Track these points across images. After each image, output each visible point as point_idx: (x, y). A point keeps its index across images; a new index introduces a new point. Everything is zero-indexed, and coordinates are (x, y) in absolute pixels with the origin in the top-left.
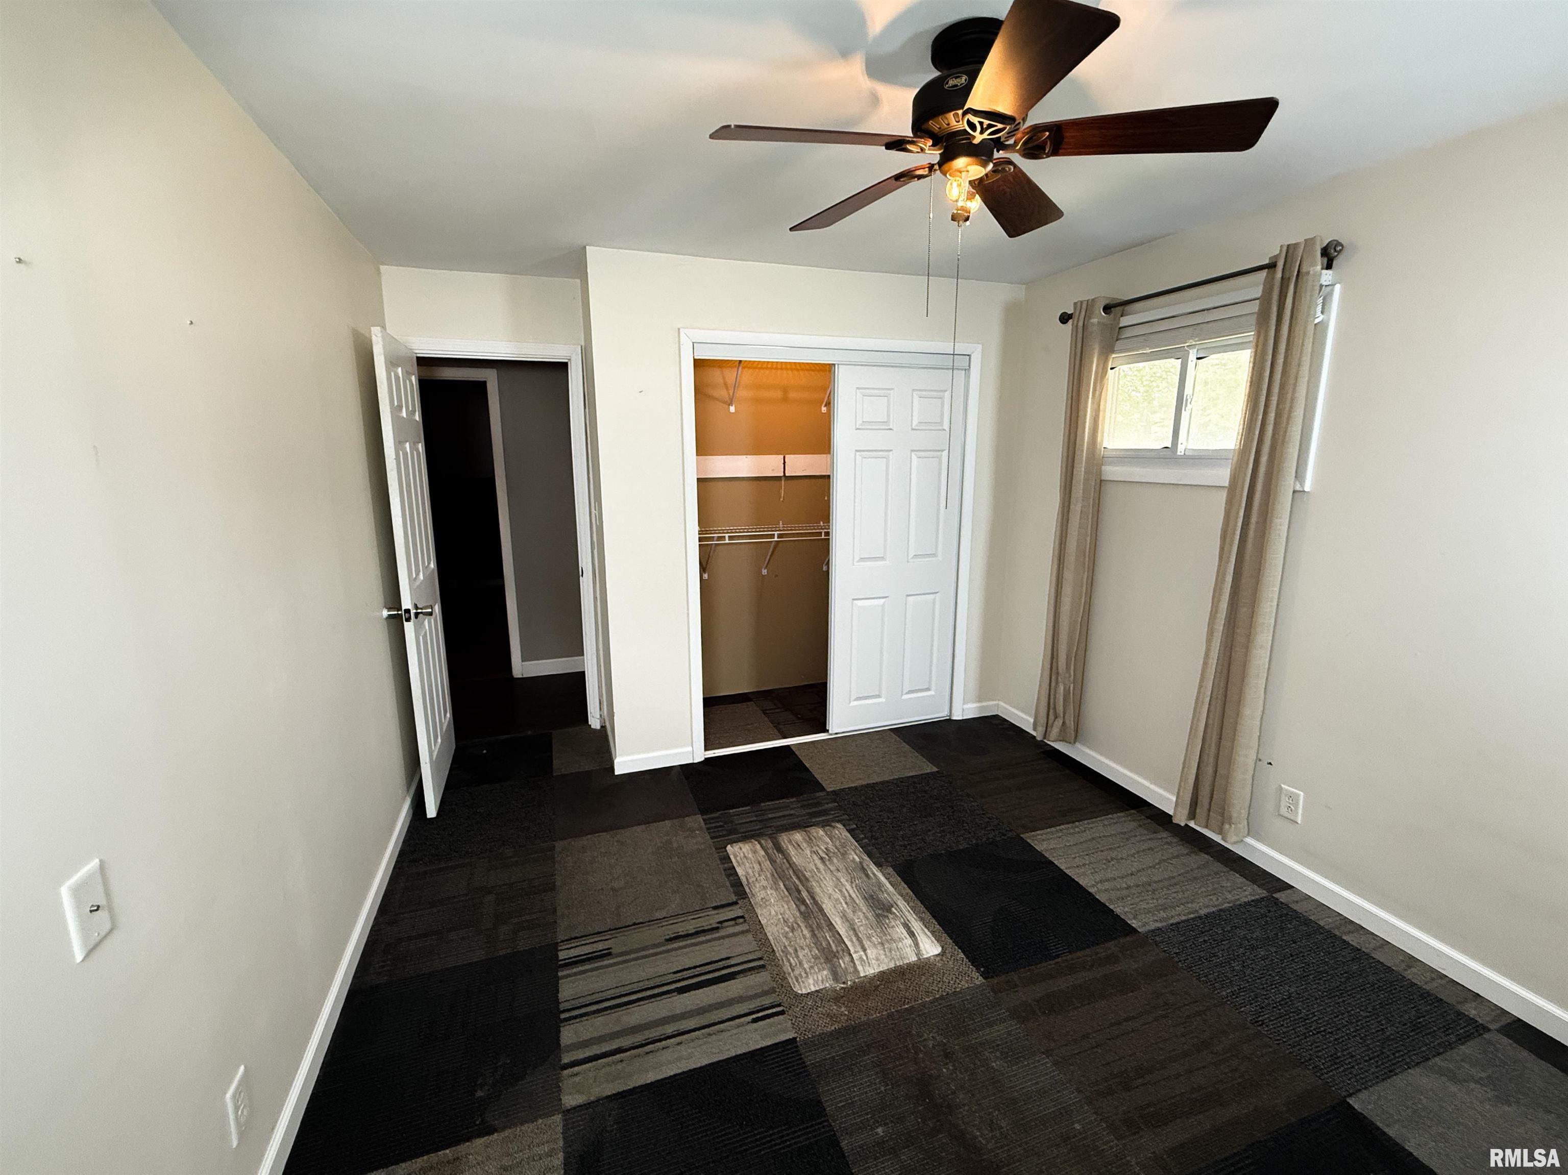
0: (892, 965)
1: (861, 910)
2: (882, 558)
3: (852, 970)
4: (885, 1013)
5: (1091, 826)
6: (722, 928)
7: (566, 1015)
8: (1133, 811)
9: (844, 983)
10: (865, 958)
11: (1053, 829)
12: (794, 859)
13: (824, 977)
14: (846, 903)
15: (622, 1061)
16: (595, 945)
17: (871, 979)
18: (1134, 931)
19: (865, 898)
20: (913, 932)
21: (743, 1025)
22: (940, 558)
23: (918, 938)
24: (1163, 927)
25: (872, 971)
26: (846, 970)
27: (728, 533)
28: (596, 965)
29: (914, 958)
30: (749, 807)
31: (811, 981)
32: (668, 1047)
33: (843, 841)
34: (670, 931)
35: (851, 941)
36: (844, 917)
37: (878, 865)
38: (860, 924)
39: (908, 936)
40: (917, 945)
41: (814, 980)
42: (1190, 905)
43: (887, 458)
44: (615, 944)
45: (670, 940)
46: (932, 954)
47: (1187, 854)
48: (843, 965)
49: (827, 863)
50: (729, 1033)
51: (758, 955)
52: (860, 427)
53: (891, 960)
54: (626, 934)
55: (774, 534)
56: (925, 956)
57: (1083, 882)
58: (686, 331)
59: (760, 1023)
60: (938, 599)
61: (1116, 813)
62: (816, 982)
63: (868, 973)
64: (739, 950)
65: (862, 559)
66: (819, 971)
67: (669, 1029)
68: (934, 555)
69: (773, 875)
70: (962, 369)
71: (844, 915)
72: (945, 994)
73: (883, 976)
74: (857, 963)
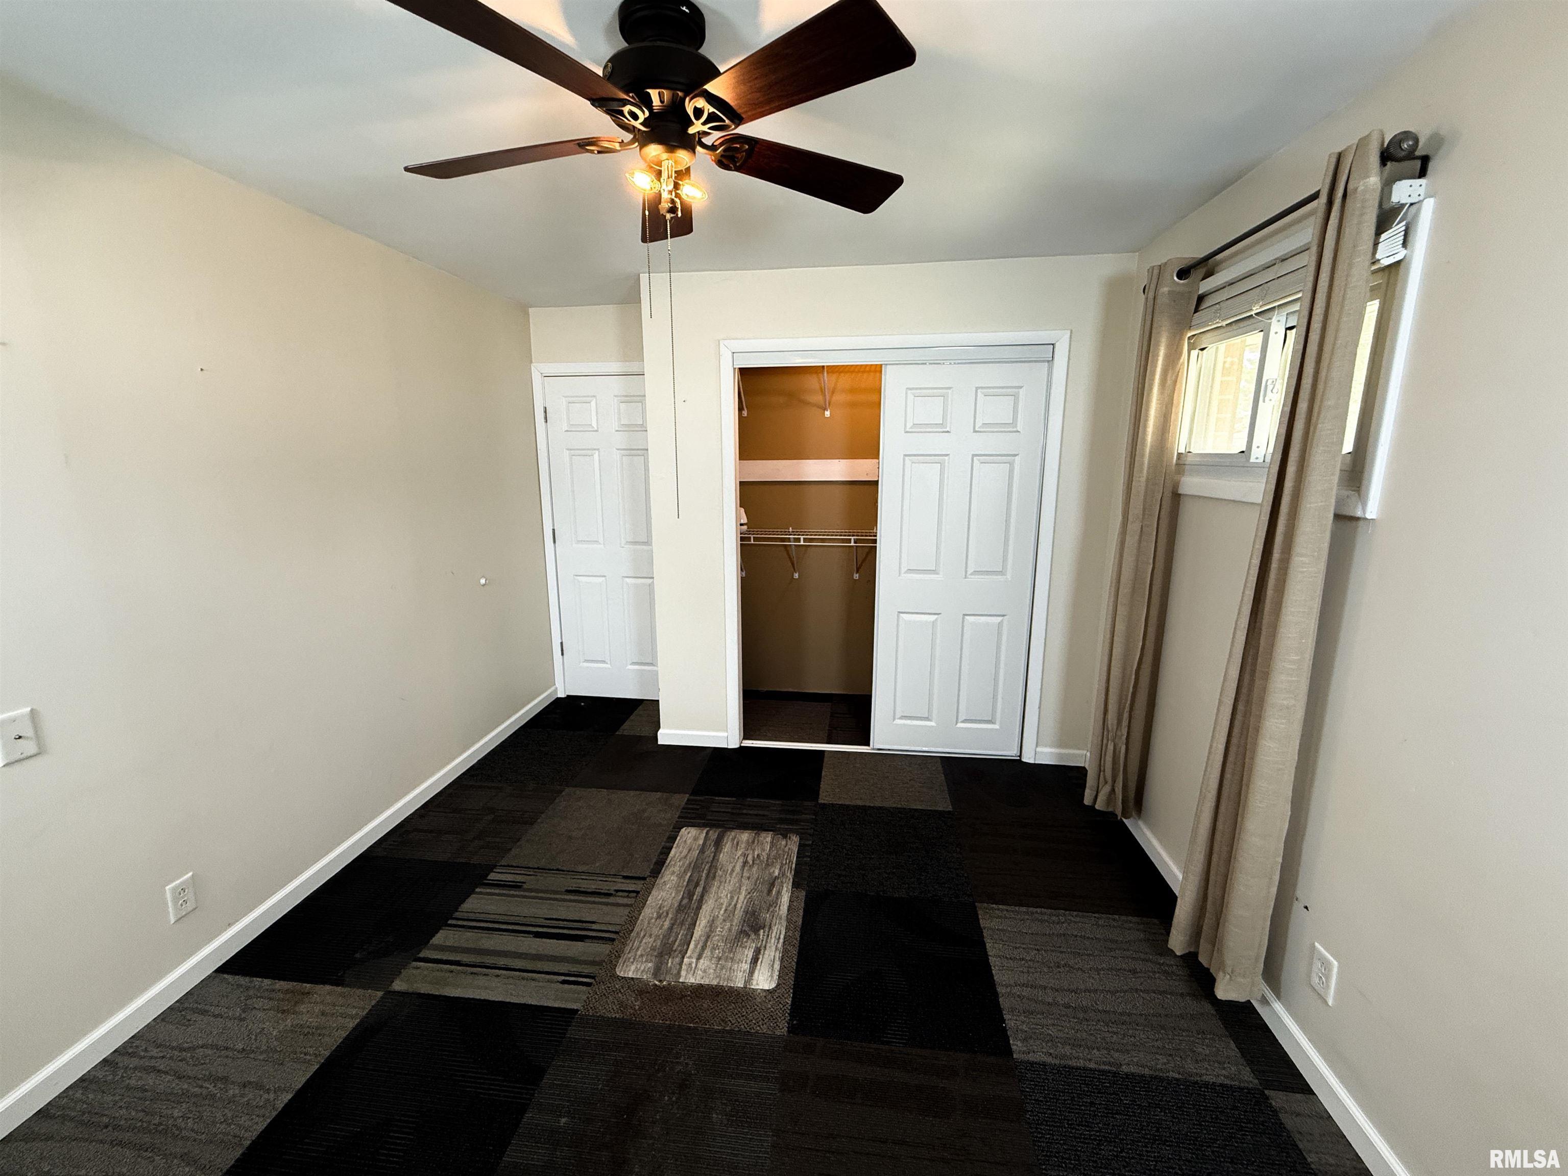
0: (715, 983)
1: (732, 921)
2: (934, 572)
3: (675, 972)
4: (668, 1022)
5: (1078, 919)
6: (615, 896)
7: (454, 922)
8: (1156, 921)
9: (660, 981)
10: (694, 965)
11: (1024, 909)
12: (722, 855)
13: (647, 968)
14: (726, 910)
15: (452, 972)
16: (517, 877)
17: (685, 987)
18: (1010, 1052)
19: (746, 912)
20: (758, 959)
21: (552, 982)
22: (1009, 576)
23: (758, 967)
24: (1050, 1065)
25: (692, 980)
26: (668, 971)
27: (803, 535)
28: (504, 892)
29: (740, 984)
30: (734, 799)
31: (633, 968)
32: (488, 975)
33: (780, 852)
34: (573, 884)
35: (696, 946)
36: (712, 924)
37: (796, 885)
38: (720, 933)
39: (749, 962)
40: (751, 972)
41: (637, 967)
42: (1116, 1055)
43: (942, 464)
44: (531, 881)
45: (569, 892)
46: (761, 988)
47: (1182, 995)
48: (669, 964)
49: (746, 868)
50: (537, 984)
51: (617, 928)
52: (911, 430)
53: (717, 977)
54: (545, 875)
55: (850, 539)
56: (752, 987)
57: (999, 976)
58: (726, 342)
59: (566, 986)
60: (1005, 623)
61: (1126, 915)
62: (637, 970)
63: (687, 981)
64: (607, 919)
65: (910, 571)
66: (645, 961)
67: (502, 962)
68: (1002, 573)
69: (690, 864)
70: (1044, 361)
71: (713, 921)
72: (737, 1029)
73: (699, 991)
74: (684, 967)
